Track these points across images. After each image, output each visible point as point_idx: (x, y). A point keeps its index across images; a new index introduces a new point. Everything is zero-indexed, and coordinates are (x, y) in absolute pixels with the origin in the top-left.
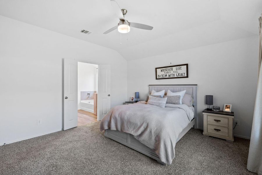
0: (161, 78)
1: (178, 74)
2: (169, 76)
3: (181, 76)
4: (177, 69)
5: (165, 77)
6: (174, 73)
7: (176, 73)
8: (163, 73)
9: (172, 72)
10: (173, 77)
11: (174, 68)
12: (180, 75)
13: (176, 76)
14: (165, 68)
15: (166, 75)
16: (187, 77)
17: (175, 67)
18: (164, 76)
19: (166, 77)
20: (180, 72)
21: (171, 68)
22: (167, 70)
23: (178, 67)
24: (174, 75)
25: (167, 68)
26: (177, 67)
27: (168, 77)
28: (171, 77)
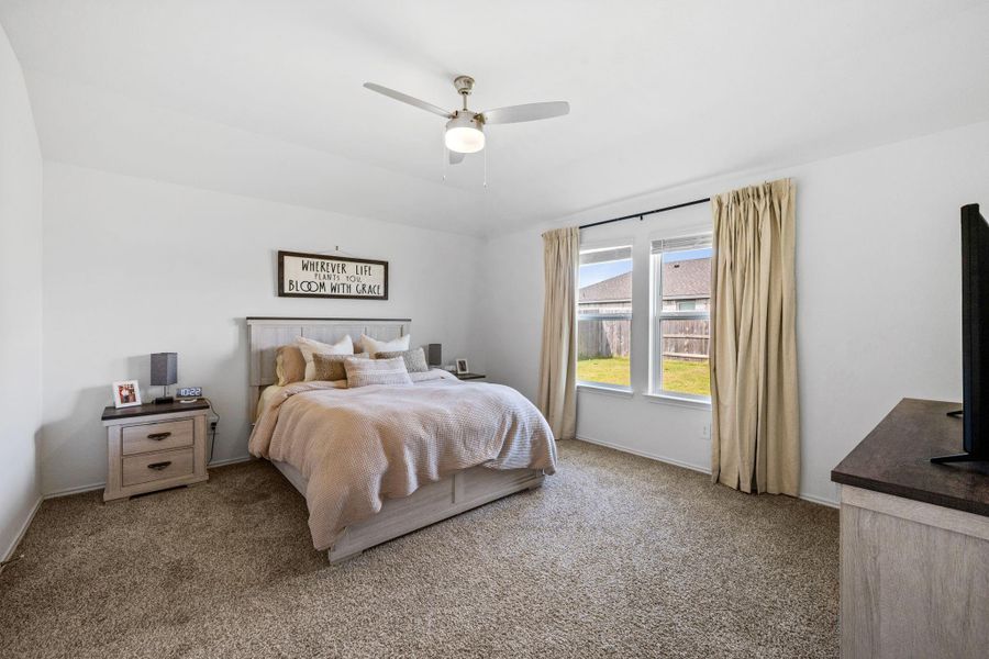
0: (301, 292)
1: (360, 288)
2: (333, 289)
3: (370, 294)
4: (359, 272)
5: (317, 292)
6: (349, 283)
7: (356, 283)
8: (309, 275)
9: (343, 278)
10: (346, 293)
11: (351, 267)
12: (367, 289)
13: (354, 293)
14: (320, 261)
15: (322, 286)
16: (385, 297)
17: (354, 264)
18: (314, 287)
19: (323, 292)
20: (367, 280)
21: (341, 263)
22: (325, 266)
23: (363, 265)
24: (349, 287)
25: (326, 261)
26: (360, 265)
27: (328, 292)
28: (341, 293)
